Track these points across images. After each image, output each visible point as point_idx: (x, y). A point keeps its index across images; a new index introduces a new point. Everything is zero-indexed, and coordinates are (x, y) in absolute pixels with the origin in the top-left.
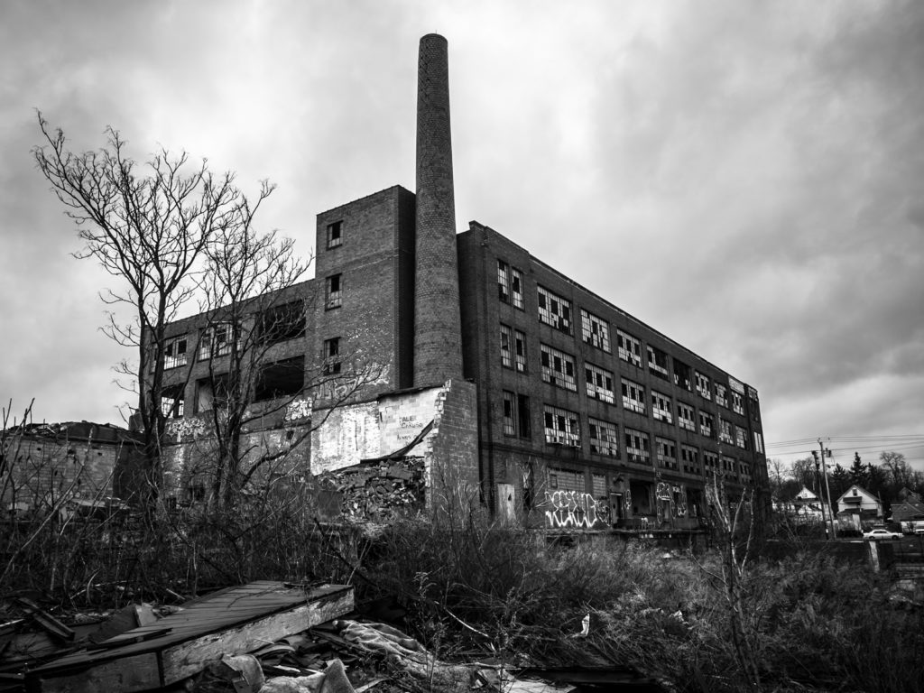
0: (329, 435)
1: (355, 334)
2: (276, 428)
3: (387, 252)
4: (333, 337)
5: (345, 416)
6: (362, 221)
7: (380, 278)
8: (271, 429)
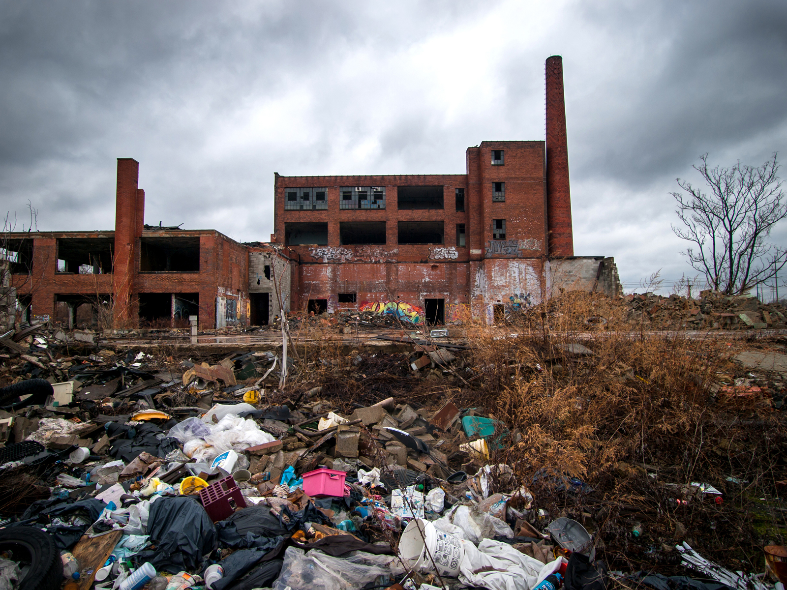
0: (499, 274)
1: (516, 220)
2: (421, 262)
3: (538, 178)
4: (499, 218)
5: (510, 264)
6: (519, 155)
7: (533, 192)
8: (417, 263)
